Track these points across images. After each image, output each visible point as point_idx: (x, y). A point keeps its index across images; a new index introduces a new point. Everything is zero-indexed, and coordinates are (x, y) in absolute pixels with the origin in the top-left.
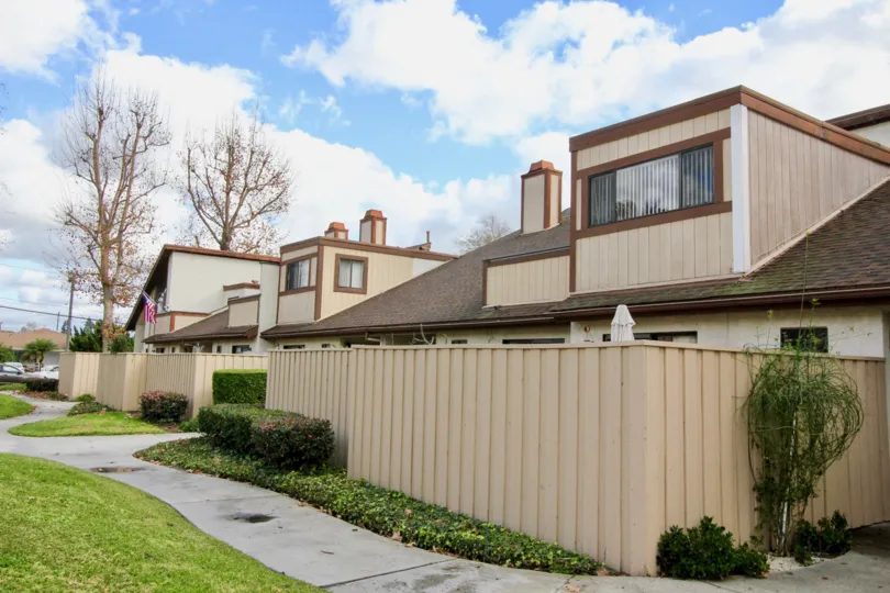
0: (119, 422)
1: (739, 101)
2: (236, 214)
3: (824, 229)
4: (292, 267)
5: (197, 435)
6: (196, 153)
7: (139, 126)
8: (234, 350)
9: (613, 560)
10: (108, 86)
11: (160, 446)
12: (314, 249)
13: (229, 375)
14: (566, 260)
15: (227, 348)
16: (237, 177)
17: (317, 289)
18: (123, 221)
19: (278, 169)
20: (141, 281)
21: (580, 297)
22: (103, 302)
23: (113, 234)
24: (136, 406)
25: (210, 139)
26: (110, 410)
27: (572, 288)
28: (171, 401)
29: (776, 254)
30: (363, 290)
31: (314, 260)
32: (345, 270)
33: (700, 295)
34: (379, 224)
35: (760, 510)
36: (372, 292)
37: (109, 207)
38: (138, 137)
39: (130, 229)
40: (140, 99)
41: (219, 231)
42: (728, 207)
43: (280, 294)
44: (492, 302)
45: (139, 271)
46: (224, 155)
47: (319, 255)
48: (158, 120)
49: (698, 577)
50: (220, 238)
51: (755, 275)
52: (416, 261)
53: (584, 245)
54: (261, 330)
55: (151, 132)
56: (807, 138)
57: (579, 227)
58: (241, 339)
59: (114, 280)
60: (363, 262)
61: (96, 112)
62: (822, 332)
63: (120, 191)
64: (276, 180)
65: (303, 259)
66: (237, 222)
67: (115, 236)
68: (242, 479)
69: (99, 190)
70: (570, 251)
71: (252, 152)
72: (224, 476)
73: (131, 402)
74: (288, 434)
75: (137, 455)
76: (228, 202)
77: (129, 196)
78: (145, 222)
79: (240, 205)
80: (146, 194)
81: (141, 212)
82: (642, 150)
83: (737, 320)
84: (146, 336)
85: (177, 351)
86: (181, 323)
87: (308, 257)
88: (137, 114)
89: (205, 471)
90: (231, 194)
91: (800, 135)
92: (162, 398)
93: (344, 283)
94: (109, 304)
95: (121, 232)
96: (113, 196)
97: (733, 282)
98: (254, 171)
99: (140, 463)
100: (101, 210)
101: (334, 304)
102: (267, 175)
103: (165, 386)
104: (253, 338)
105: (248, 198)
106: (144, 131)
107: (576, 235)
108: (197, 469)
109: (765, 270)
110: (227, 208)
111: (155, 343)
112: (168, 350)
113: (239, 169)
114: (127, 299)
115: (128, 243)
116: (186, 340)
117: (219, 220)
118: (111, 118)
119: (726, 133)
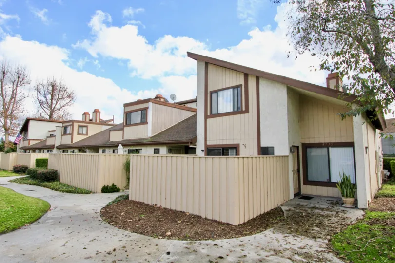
0: (6, 173)
1: (150, 101)
2: (55, 107)
4: (65, 128)
5: (28, 176)
6: (40, 87)
7: (19, 78)
8: (48, 152)
9: (94, 191)
10: (7, 64)
11: (17, 179)
12: (71, 123)
13: (40, 160)
14: (122, 131)
15: (46, 151)
16: (55, 95)
17: (72, 134)
18: (12, 109)
19: (70, 93)
20: (19, 129)
22: (5, 135)
23: (9, 113)
24: (12, 169)
25: (45, 83)
26: (4, 170)
27: (123, 138)
28: (22, 167)
29: (159, 132)
30: (87, 135)
31: (71, 126)
32: (81, 129)
33: (140, 141)
34: (98, 113)
36: (90, 134)
37: (8, 104)
38: (18, 81)
39: (15, 111)
40: (19, 69)
41: (48, 111)
42: (148, 123)
43: (62, 135)
44: (111, 140)
45: (19, 125)
46: (50, 88)
47: (73, 125)
48: (26, 76)
49: (107, 193)
50: (49, 114)
51: (152, 137)
52: (104, 126)
53: (125, 128)
54: (56, 146)
55: (23, 79)
56: (170, 107)
57: (125, 124)
58: (50, 148)
59: (9, 128)
60: (87, 127)
61: (2, 73)
62: (159, 149)
63: (11, 99)
64: (69, 96)
65: (68, 126)
66: (55, 109)
67: (10, 113)
68: (34, 184)
69: (3, 98)
70: (123, 129)
71: (61, 87)
72: (30, 184)
73: (11, 168)
74: (45, 174)
75: (9, 181)
76: (52, 103)
77: (15, 101)
78: (21, 109)
79: (56, 104)
80: (21, 100)
81: (19, 106)
82: (136, 109)
84: (21, 147)
85: (31, 151)
86: (32, 143)
87: (70, 125)
88: (18, 73)
89: (26, 183)
90: (53, 100)
91: (167, 107)
92: (20, 166)
93: (80, 132)
94: (7, 136)
95: (12, 112)
96: (9, 101)
97: (147, 139)
98: (61, 93)
99: (10, 183)
100: (4, 105)
101: (77, 139)
102: (66, 95)
103: (22, 163)
104: (53, 148)
105: (59, 102)
106: (21, 79)
107: (124, 126)
108: (24, 183)
110: (51, 105)
111: (24, 149)
112: (28, 151)
113: (56, 92)
114: (14, 134)
115: (14, 116)
116: (33, 149)
117: (49, 109)
118: (8, 75)
119: (148, 108)
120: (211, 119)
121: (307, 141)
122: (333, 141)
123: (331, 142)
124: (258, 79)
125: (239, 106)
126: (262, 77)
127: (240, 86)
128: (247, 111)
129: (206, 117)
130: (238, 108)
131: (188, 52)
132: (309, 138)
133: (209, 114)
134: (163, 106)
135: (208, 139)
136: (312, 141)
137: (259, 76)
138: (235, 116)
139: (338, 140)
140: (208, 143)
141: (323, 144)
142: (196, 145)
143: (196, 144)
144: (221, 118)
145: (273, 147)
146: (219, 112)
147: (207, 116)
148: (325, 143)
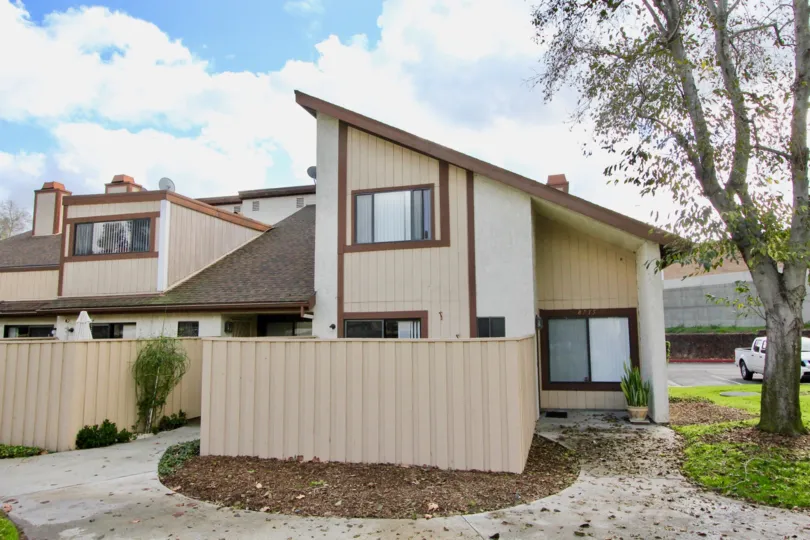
1: (165, 198)
3: (214, 266)
9: (53, 447)
14: (57, 272)
21: (65, 300)
27: (60, 293)
29: (184, 280)
33: (137, 303)
35: (139, 414)
42: (156, 255)
49: (96, 446)
51: (169, 292)
53: (69, 267)
56: (208, 217)
57: (66, 254)
62: (196, 325)
70: (60, 268)
82: (113, 213)
83: (157, 317)
91: (203, 215)
97: (156, 296)
107: (64, 260)
109: (175, 290)
119: (157, 214)
120: (356, 255)
121: (550, 306)
122: (596, 306)
123: (593, 307)
124: (470, 175)
125: (427, 228)
126: (482, 174)
127: (430, 187)
128: (445, 242)
129: (343, 249)
130: (424, 234)
131: (296, 92)
132: (553, 300)
133: (349, 242)
134: (194, 213)
135: (346, 299)
136: (559, 306)
137: (474, 170)
138: (417, 251)
139: (605, 305)
140: (347, 309)
141: (579, 313)
142: (312, 314)
143: (315, 310)
144: (381, 254)
145: (502, 320)
146: (376, 241)
147: (345, 245)
148: (583, 310)
